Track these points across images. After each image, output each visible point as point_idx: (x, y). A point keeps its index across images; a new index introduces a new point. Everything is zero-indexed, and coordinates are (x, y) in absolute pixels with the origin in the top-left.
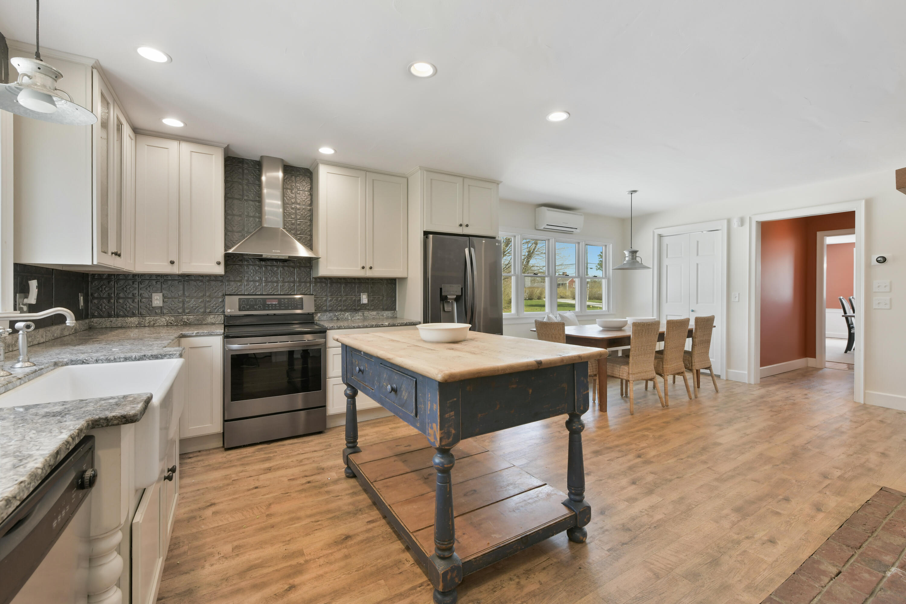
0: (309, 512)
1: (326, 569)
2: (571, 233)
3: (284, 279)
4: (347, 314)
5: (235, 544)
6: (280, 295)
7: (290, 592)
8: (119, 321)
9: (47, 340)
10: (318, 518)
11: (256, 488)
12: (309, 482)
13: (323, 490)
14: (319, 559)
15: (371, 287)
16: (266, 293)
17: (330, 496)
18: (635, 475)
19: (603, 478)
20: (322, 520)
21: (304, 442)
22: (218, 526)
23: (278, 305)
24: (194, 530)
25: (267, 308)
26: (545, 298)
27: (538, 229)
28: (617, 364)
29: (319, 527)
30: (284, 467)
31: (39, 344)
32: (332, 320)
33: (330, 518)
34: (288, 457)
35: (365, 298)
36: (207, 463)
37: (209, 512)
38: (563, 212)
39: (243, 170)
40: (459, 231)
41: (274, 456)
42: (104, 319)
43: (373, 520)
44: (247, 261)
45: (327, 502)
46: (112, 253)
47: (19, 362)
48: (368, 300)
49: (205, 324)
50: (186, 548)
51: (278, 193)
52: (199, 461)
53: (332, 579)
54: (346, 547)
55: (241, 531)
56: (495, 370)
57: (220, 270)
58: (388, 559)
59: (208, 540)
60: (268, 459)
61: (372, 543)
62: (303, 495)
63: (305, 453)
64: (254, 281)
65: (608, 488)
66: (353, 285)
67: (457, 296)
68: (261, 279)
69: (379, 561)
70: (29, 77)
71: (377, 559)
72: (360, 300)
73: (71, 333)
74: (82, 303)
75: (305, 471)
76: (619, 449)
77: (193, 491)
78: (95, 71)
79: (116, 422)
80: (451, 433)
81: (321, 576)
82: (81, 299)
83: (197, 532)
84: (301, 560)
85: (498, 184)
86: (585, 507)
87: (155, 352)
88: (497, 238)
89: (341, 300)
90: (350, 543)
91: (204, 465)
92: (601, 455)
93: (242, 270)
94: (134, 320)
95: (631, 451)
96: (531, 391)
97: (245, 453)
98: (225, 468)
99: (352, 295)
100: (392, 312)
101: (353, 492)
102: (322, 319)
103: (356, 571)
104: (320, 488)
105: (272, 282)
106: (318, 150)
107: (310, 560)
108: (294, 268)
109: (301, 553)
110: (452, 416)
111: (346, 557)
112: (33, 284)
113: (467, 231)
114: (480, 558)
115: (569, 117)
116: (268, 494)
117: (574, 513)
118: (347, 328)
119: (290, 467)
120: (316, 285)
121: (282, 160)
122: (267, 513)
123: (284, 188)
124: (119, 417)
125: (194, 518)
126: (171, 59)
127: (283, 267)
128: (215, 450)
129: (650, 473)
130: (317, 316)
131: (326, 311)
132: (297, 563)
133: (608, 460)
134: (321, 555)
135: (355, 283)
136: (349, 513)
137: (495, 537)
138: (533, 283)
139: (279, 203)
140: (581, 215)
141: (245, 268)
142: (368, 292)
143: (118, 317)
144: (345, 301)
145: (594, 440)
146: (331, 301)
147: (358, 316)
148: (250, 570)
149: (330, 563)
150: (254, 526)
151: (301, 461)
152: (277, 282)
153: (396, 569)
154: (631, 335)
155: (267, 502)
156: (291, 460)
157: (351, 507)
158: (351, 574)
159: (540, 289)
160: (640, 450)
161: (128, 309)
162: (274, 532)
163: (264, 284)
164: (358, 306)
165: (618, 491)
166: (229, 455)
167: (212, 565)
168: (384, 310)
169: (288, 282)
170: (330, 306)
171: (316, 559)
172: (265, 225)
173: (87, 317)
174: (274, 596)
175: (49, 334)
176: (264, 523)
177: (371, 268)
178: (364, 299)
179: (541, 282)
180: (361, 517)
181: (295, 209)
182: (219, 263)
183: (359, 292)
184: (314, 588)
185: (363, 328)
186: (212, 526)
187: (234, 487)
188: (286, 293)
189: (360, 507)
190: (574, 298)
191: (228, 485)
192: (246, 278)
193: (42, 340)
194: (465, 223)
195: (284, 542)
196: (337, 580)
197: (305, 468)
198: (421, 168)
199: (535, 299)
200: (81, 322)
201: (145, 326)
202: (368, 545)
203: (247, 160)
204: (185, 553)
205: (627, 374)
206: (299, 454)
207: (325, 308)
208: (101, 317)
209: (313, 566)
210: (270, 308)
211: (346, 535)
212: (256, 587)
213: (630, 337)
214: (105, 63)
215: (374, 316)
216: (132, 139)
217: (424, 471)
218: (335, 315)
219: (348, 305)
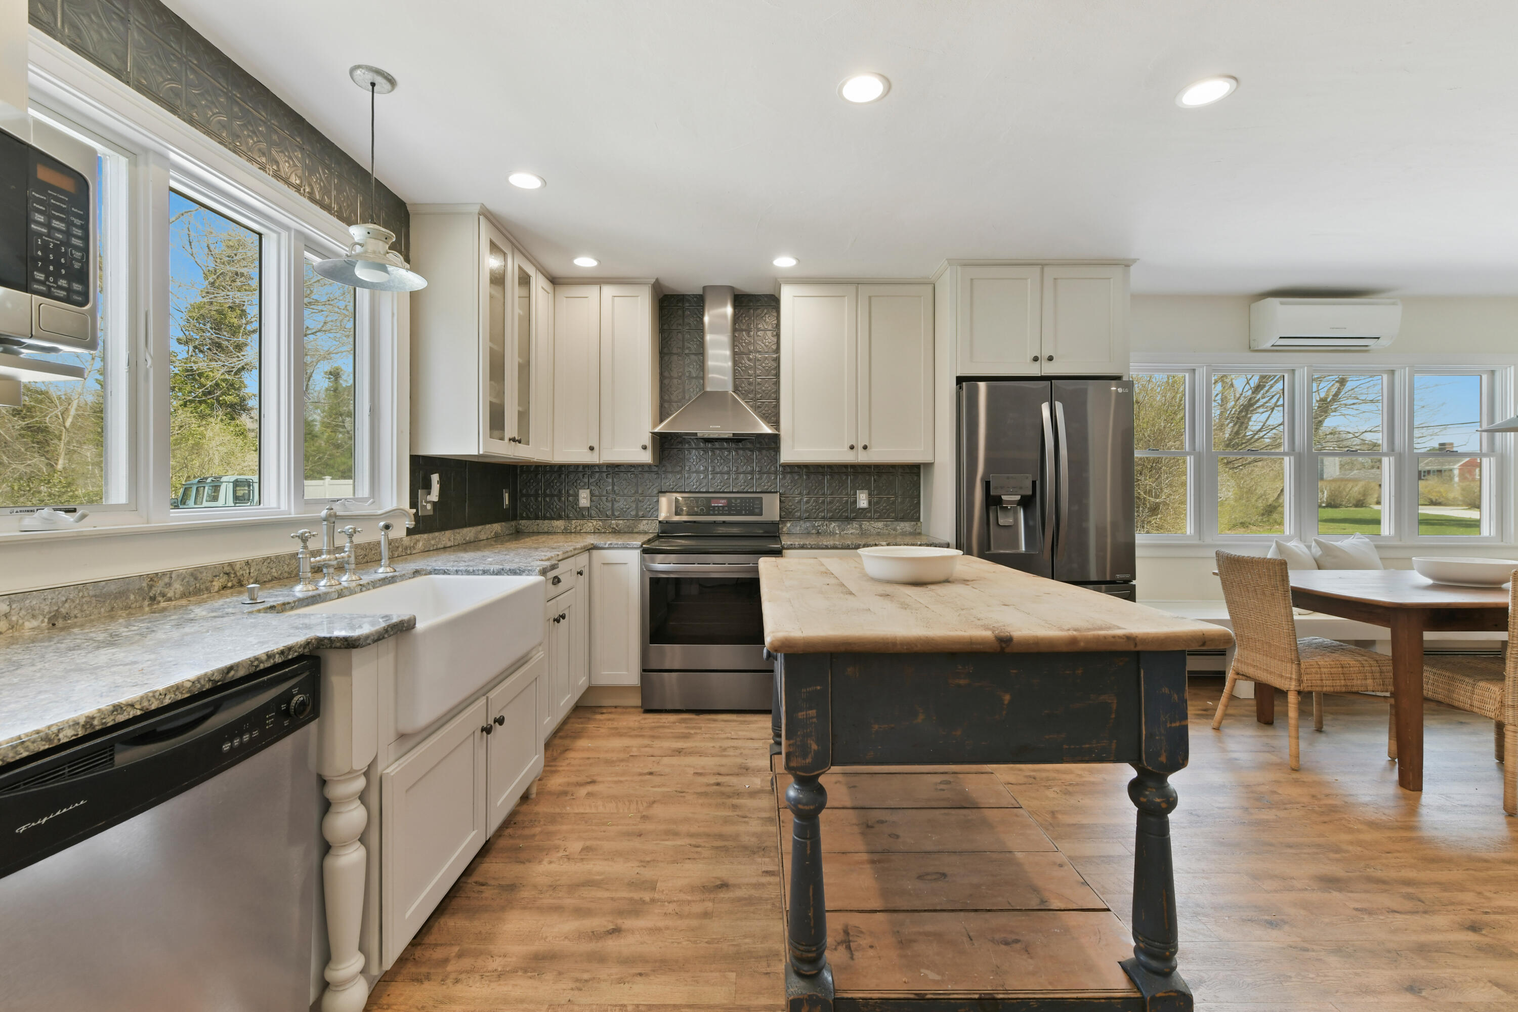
0: (694, 829)
1: (669, 922)
2: (1364, 349)
3: (737, 468)
4: (833, 524)
5: (588, 843)
6: (732, 492)
7: (610, 936)
8: (545, 525)
9: (456, 544)
10: (700, 841)
11: (651, 774)
12: (718, 784)
13: (729, 801)
14: (669, 903)
15: (875, 480)
16: (713, 490)
17: (735, 813)
18: (1430, 971)
19: (1315, 947)
20: (705, 847)
21: (745, 721)
22: (583, 813)
23: (727, 508)
24: (558, 810)
25: (711, 512)
26: (1378, 503)
27: (1256, 348)
28: (1468, 676)
29: (696, 856)
30: (698, 753)
31: (445, 548)
32: (809, 533)
33: (717, 848)
34: (712, 739)
35: (864, 498)
36: (615, 724)
37: (583, 791)
38: (1334, 304)
39: (683, 312)
40: (1034, 370)
41: (696, 733)
42: (531, 522)
43: (774, 871)
44: (689, 443)
45: (726, 821)
46: (510, 440)
47: (381, 566)
48: (870, 503)
49: (637, 533)
50: (537, 830)
51: (725, 338)
52: (609, 720)
53: (670, 941)
54: (713, 901)
55: (604, 828)
56: (888, 643)
57: (646, 457)
58: (762, 943)
59: (564, 827)
60: (686, 737)
61: (752, 908)
62: (700, 801)
63: (736, 739)
64: (697, 472)
65: (1318, 975)
66: (844, 478)
67: (1022, 497)
68: (706, 469)
69: (747, 940)
70: (360, 244)
71: (745, 937)
72: (855, 502)
73: (489, 537)
74: (506, 501)
75: (722, 766)
76: (1410, 890)
77: (583, 758)
78: (481, 217)
79: (338, 644)
80: (811, 748)
81: (659, 930)
82: (506, 496)
83: (559, 813)
84: (647, 896)
85: (1127, 266)
86: (1171, 991)
87: (514, 566)
88: (1125, 379)
89: (823, 502)
90: (723, 895)
91: (611, 726)
92: (1340, 890)
93: (681, 456)
94: (560, 524)
95: (1450, 908)
96: (1007, 698)
97: (664, 721)
98: (631, 736)
99: (841, 494)
100: (913, 523)
101: (769, 818)
102: (794, 531)
103: (706, 942)
104: (729, 797)
105: (721, 473)
106: (771, 263)
107: (658, 900)
108: (752, 451)
109: (652, 886)
110: (812, 718)
111: (706, 915)
112: (435, 478)
113: (1049, 369)
114: (876, 1002)
115: (1237, 87)
116: (659, 786)
117: (1138, 995)
118: (814, 548)
119: (706, 755)
120: (784, 478)
121: (732, 288)
122: (644, 813)
123: (734, 330)
124: (341, 639)
125: (565, 793)
126: (545, 182)
127: (736, 450)
128: (633, 710)
129: (1490, 981)
130: (785, 526)
131: (800, 518)
132: (641, 898)
133: (1357, 909)
134: (675, 899)
135: (847, 474)
136: (745, 848)
137: (926, 975)
138: (1346, 470)
139: (728, 353)
140: (1394, 304)
141: (686, 452)
142: (869, 489)
143: (545, 520)
144: (831, 503)
145: (1338, 850)
146: (807, 502)
147: (852, 529)
148: (583, 886)
149: (679, 915)
150: (620, 827)
151: (725, 750)
152: (728, 473)
153: (764, 964)
154: (1510, 604)
155: (652, 798)
156: (712, 745)
157: (753, 839)
158: (697, 943)
159: (1361, 484)
160: (1487, 913)
161: (555, 510)
162: (636, 843)
163: (710, 477)
164: (852, 511)
165: (1347, 993)
166: (645, 719)
167: (550, 862)
168: (897, 519)
169: (744, 473)
170: (806, 511)
171: (666, 903)
172: (708, 389)
173: (514, 518)
174: (591, 934)
175: (458, 537)
176: (634, 827)
177: (865, 447)
178: (863, 501)
179: (1373, 467)
180: (759, 860)
181: (753, 360)
182: (645, 448)
183: (855, 488)
184: (642, 943)
185: (842, 548)
186: (577, 811)
187: (627, 766)
188: (740, 489)
189: (768, 844)
190: (1475, 504)
191: (622, 760)
192: (687, 468)
193: (449, 544)
194: (1046, 354)
195: (641, 861)
196: (676, 945)
197: (724, 761)
198: (951, 262)
199: (1347, 507)
200: (503, 523)
201: (571, 532)
202: (745, 908)
203: (689, 295)
204: (534, 835)
205: (1497, 705)
206: (728, 738)
207: (799, 514)
208: (528, 518)
209: (656, 911)
210: (716, 512)
211: (723, 881)
212: (580, 912)
213: (1507, 609)
214: (491, 206)
215: (879, 530)
216: (548, 293)
217: (874, 812)
218: (814, 526)
219: (836, 509)
